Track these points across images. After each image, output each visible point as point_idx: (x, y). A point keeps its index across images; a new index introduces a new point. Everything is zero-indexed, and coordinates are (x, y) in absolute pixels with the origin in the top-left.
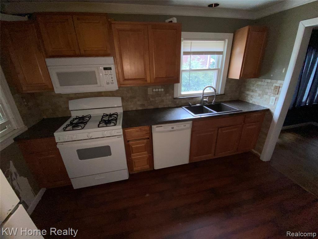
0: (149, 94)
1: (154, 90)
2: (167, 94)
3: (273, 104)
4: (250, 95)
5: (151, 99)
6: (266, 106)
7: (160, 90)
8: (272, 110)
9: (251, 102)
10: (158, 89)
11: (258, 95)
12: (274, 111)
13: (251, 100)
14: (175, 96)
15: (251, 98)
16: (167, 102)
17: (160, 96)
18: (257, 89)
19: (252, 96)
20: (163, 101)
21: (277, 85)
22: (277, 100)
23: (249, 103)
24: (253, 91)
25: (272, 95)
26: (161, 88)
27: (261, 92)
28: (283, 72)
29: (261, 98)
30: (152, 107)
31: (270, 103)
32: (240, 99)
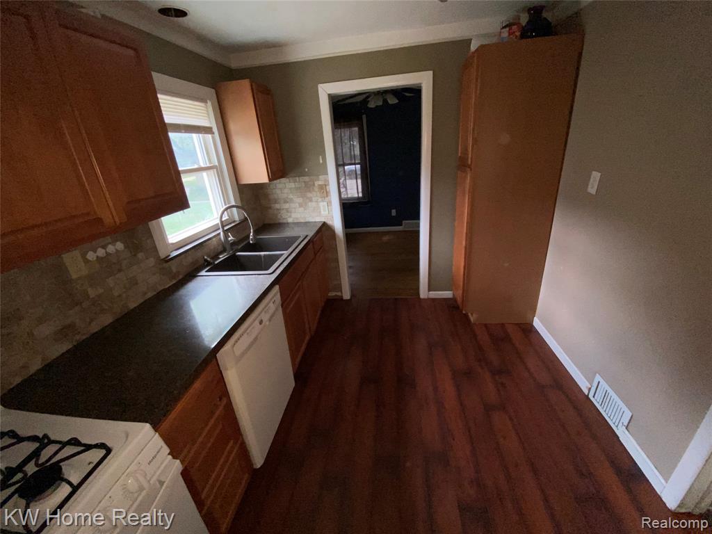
0: (74, 276)
1: (91, 256)
2: (140, 255)
3: (327, 212)
4: (283, 209)
5: (92, 293)
6: (319, 219)
7: (111, 249)
8: (329, 222)
9: (290, 220)
10: (104, 247)
11: (298, 206)
12: (333, 221)
13: (290, 217)
14: (162, 255)
15: (289, 214)
16: (149, 281)
17: (120, 270)
18: (291, 196)
19: (288, 211)
20: (133, 282)
21: (320, 183)
22: (331, 205)
23: (288, 223)
24: (286, 202)
25: (320, 199)
26: (113, 243)
27: (300, 200)
28: (321, 162)
29: (305, 209)
30: (107, 320)
31: (322, 212)
32: (266, 222)
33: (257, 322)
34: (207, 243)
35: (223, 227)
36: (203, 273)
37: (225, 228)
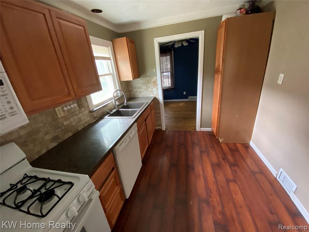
0: (59, 116)
1: (65, 109)
2: (83, 109)
3: (156, 93)
4: (138, 91)
5: (65, 123)
6: (153, 96)
7: (72, 106)
8: (157, 97)
9: (141, 96)
10: (70, 105)
11: (144, 90)
12: (159, 96)
13: (141, 95)
14: (91, 109)
15: (140, 94)
16: (85, 119)
17: (75, 115)
18: (141, 86)
19: (140, 92)
20: (80, 120)
21: (154, 80)
22: (158, 90)
23: (140, 97)
24: (139, 89)
25: (153, 87)
26: (73, 103)
27: (145, 88)
28: (154, 71)
29: (147, 91)
30: (70, 134)
31: (154, 93)
32: (131, 97)
33: (128, 138)
34: (108, 105)
35: (114, 98)
36: (107, 117)
37: (115, 99)
